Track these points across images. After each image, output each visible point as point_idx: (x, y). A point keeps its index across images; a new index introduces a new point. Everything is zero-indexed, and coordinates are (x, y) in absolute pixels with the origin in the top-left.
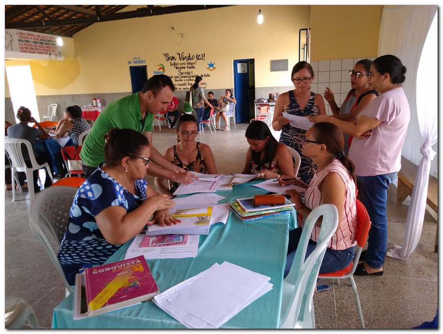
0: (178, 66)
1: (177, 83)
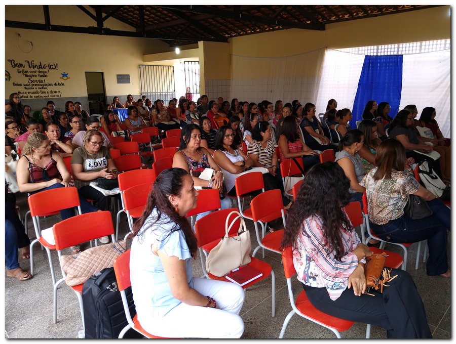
0: (27, 74)
1: (28, 91)
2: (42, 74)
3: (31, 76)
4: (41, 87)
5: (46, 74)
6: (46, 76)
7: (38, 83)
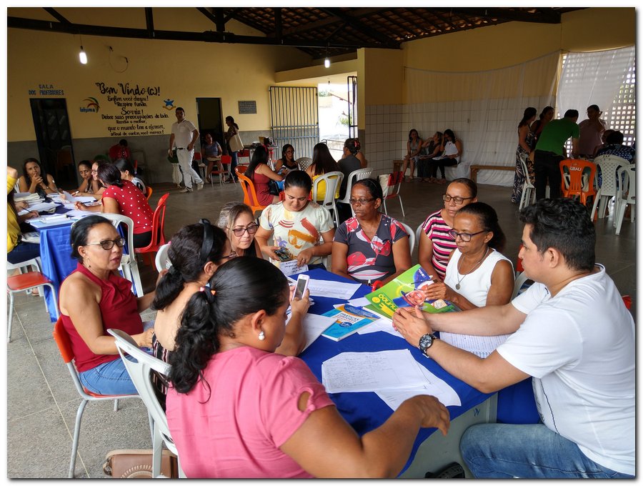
0: (120, 102)
1: (121, 125)
2: (139, 102)
3: (125, 105)
4: (138, 120)
5: (144, 102)
6: (144, 105)
7: (134, 115)
